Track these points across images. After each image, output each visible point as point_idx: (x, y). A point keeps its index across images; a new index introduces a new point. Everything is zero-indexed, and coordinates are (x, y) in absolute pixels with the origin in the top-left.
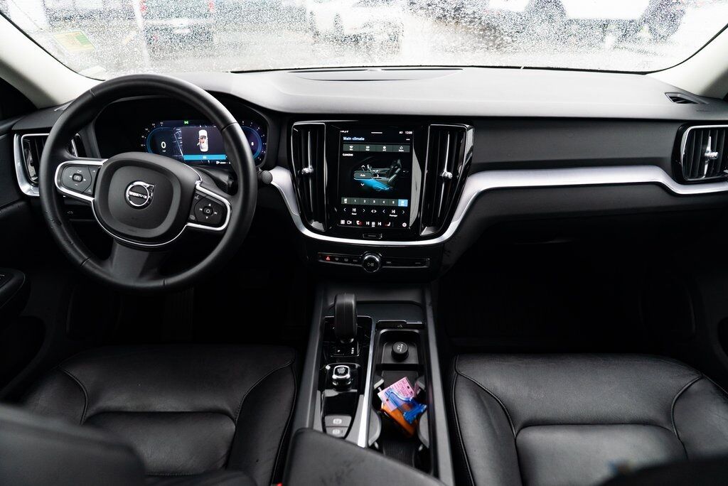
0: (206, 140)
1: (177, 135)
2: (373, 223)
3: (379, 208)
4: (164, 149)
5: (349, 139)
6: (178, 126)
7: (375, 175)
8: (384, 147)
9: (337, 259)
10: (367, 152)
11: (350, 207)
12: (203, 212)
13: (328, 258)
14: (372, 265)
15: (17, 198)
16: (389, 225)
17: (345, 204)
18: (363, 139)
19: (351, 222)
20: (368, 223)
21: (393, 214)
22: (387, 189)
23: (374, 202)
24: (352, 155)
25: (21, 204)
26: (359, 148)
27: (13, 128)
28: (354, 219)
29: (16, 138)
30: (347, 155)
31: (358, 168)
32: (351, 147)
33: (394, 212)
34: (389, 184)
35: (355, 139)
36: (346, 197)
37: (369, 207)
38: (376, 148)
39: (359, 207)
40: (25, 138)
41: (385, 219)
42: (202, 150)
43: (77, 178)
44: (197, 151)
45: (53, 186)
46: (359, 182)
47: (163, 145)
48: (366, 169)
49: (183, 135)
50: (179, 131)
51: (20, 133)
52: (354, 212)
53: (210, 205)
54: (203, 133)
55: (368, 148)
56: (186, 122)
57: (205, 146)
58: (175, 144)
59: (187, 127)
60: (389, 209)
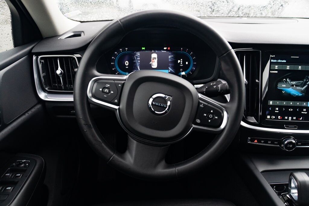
0: (156, 61)
1: (137, 57)
2: (290, 118)
3: (294, 107)
4: (127, 66)
5: (275, 61)
6: (138, 51)
7: (293, 86)
8: (300, 67)
9: (262, 142)
10: (288, 70)
11: (274, 107)
12: (207, 116)
13: (256, 141)
14: (291, 146)
15: (36, 101)
16: (301, 119)
17: (271, 105)
18: (285, 61)
19: (274, 117)
20: (286, 118)
21: (304, 112)
22: (300, 95)
23: (291, 103)
24: (277, 72)
25: (39, 106)
26: (282, 67)
27: (33, 51)
28: (276, 115)
29: (34, 58)
30: (273, 72)
31: (281, 81)
32: (277, 66)
33: (305, 110)
34: (302, 92)
35: (279, 61)
36: (271, 100)
37: (288, 107)
38: (294, 67)
39: (280, 107)
40: (42, 58)
41: (298, 115)
42: (153, 67)
43: (106, 90)
44: (150, 67)
45: (85, 98)
46: (281, 90)
47: (127, 63)
48: (286, 81)
49: (141, 56)
50: (138, 54)
51: (38, 54)
52: (277, 110)
53: (212, 111)
54: (154, 55)
55: (288, 68)
56: (143, 48)
57: (155, 64)
58: (135, 63)
59: (144, 52)
60: (301, 108)
